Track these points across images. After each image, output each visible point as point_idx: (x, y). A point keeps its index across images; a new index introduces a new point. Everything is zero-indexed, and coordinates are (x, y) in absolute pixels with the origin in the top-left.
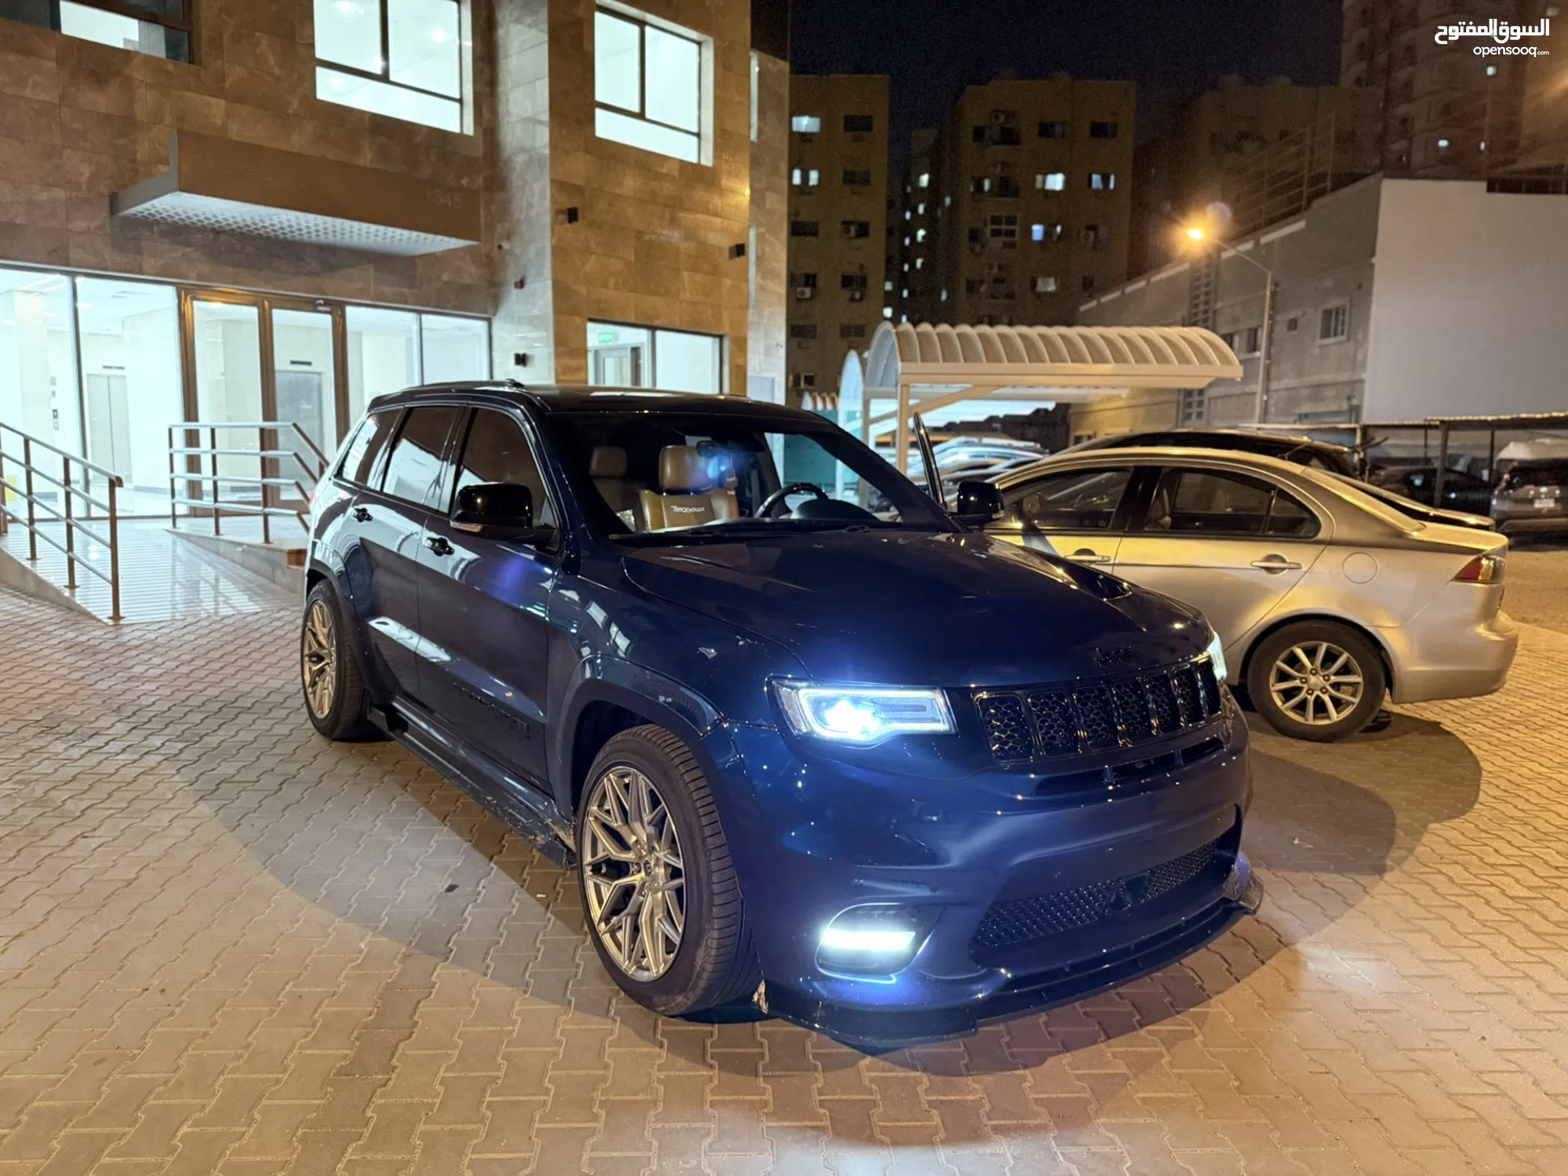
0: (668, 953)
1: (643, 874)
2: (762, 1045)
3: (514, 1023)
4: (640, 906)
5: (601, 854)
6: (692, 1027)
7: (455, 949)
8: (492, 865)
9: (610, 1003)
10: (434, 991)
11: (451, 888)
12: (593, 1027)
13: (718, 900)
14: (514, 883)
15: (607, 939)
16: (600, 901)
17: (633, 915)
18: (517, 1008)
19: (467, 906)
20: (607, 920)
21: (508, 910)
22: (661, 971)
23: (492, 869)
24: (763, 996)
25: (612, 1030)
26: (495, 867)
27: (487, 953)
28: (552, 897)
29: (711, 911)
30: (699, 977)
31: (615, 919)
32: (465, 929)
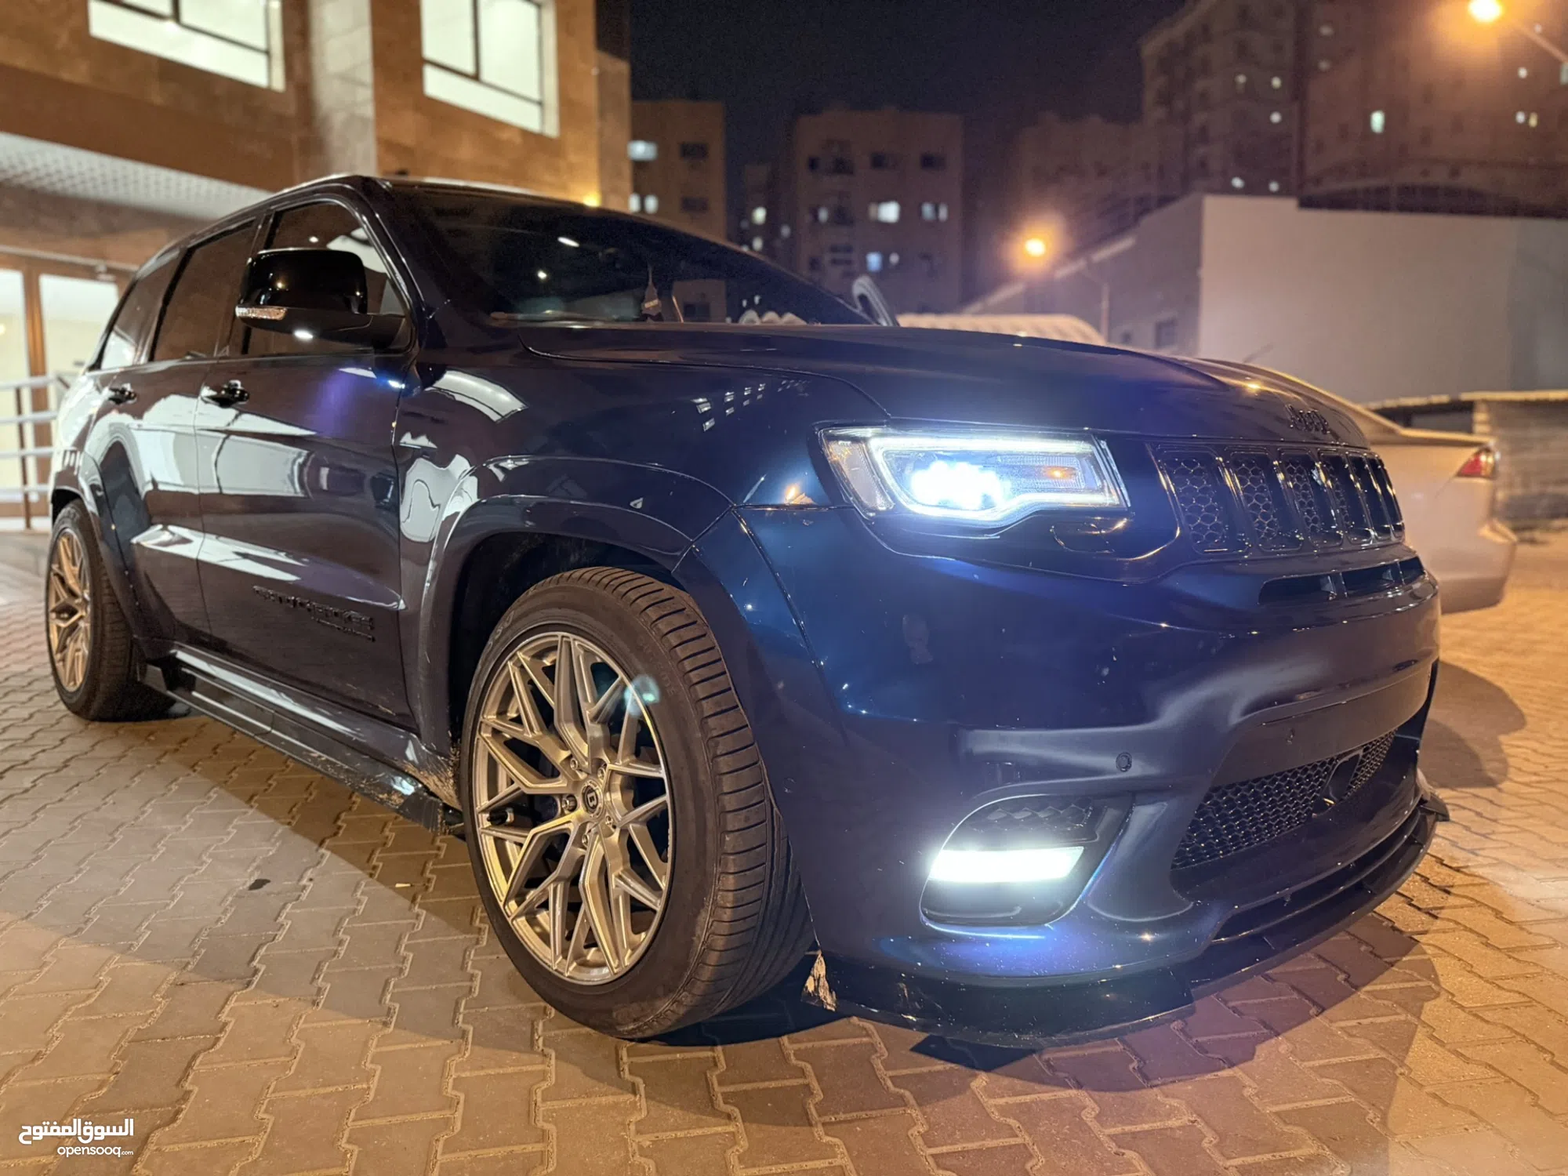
0: (636, 931)
1: (581, 810)
2: (802, 1073)
3: (369, 1076)
4: (580, 863)
5: (504, 790)
6: (679, 1055)
7: (263, 968)
8: (323, 851)
9: (533, 1030)
10: (223, 1036)
11: (259, 884)
12: (510, 1070)
13: (733, 822)
14: (359, 872)
15: (521, 926)
16: (506, 868)
17: (566, 880)
18: (373, 1050)
19: (284, 907)
20: (520, 897)
21: (352, 907)
22: (628, 962)
23: (322, 856)
24: (823, 982)
25: (544, 1072)
26: (328, 854)
27: (318, 969)
28: (419, 885)
29: (722, 842)
30: (702, 961)
31: (532, 894)
32: (280, 938)
